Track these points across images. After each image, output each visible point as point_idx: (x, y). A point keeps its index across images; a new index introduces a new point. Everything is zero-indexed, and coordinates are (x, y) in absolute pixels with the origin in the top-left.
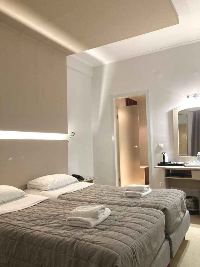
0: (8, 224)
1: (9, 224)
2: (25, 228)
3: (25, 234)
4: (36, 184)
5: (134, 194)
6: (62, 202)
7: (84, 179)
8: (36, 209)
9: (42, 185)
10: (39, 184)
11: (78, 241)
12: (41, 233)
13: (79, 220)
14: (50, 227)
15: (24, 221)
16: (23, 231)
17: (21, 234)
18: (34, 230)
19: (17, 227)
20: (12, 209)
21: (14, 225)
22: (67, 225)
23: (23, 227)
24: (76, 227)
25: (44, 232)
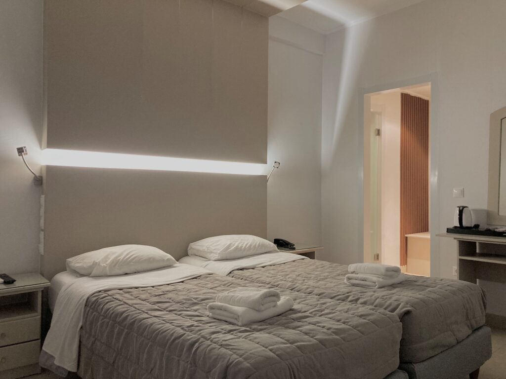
0: (122, 303)
1: (124, 302)
2: (142, 311)
3: (136, 320)
4: (201, 249)
5: (363, 280)
6: (227, 281)
7: (294, 249)
8: (180, 287)
9: (209, 251)
10: (204, 248)
11: (202, 339)
12: (159, 320)
13: (225, 310)
14: (179, 315)
15: (148, 302)
16: (136, 315)
17: (133, 319)
18: (151, 315)
19: (132, 307)
20: (143, 283)
21: (129, 305)
22: (208, 316)
23: (139, 310)
24: (218, 320)
25: (164, 320)
